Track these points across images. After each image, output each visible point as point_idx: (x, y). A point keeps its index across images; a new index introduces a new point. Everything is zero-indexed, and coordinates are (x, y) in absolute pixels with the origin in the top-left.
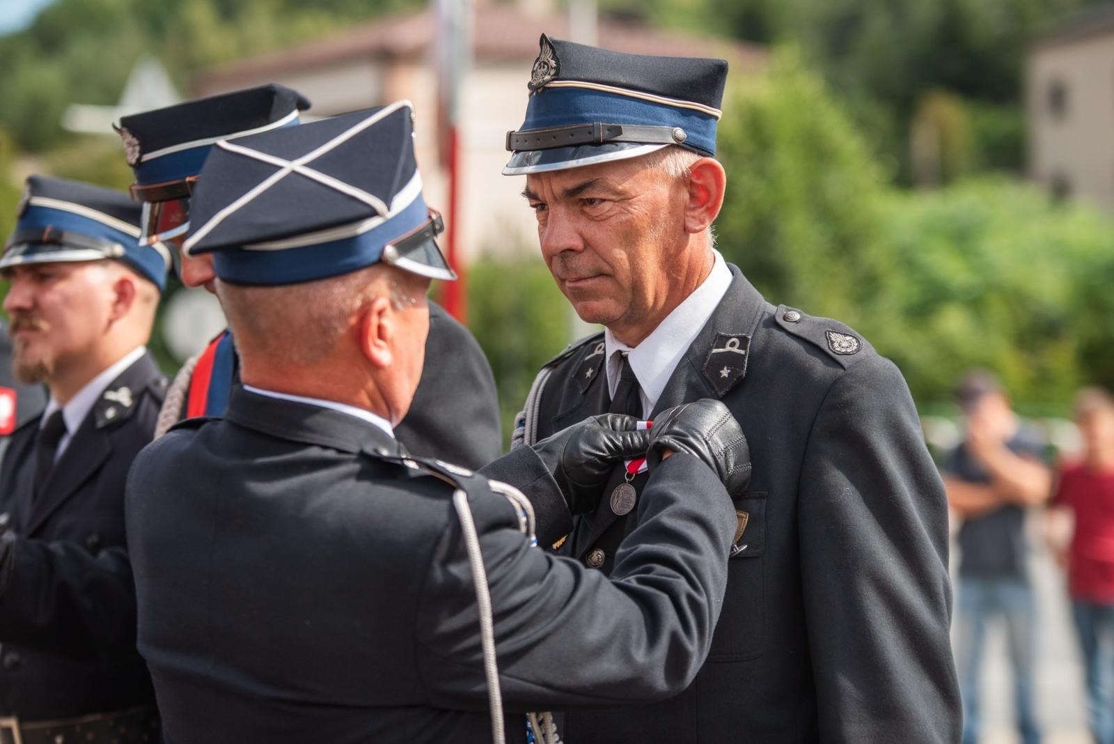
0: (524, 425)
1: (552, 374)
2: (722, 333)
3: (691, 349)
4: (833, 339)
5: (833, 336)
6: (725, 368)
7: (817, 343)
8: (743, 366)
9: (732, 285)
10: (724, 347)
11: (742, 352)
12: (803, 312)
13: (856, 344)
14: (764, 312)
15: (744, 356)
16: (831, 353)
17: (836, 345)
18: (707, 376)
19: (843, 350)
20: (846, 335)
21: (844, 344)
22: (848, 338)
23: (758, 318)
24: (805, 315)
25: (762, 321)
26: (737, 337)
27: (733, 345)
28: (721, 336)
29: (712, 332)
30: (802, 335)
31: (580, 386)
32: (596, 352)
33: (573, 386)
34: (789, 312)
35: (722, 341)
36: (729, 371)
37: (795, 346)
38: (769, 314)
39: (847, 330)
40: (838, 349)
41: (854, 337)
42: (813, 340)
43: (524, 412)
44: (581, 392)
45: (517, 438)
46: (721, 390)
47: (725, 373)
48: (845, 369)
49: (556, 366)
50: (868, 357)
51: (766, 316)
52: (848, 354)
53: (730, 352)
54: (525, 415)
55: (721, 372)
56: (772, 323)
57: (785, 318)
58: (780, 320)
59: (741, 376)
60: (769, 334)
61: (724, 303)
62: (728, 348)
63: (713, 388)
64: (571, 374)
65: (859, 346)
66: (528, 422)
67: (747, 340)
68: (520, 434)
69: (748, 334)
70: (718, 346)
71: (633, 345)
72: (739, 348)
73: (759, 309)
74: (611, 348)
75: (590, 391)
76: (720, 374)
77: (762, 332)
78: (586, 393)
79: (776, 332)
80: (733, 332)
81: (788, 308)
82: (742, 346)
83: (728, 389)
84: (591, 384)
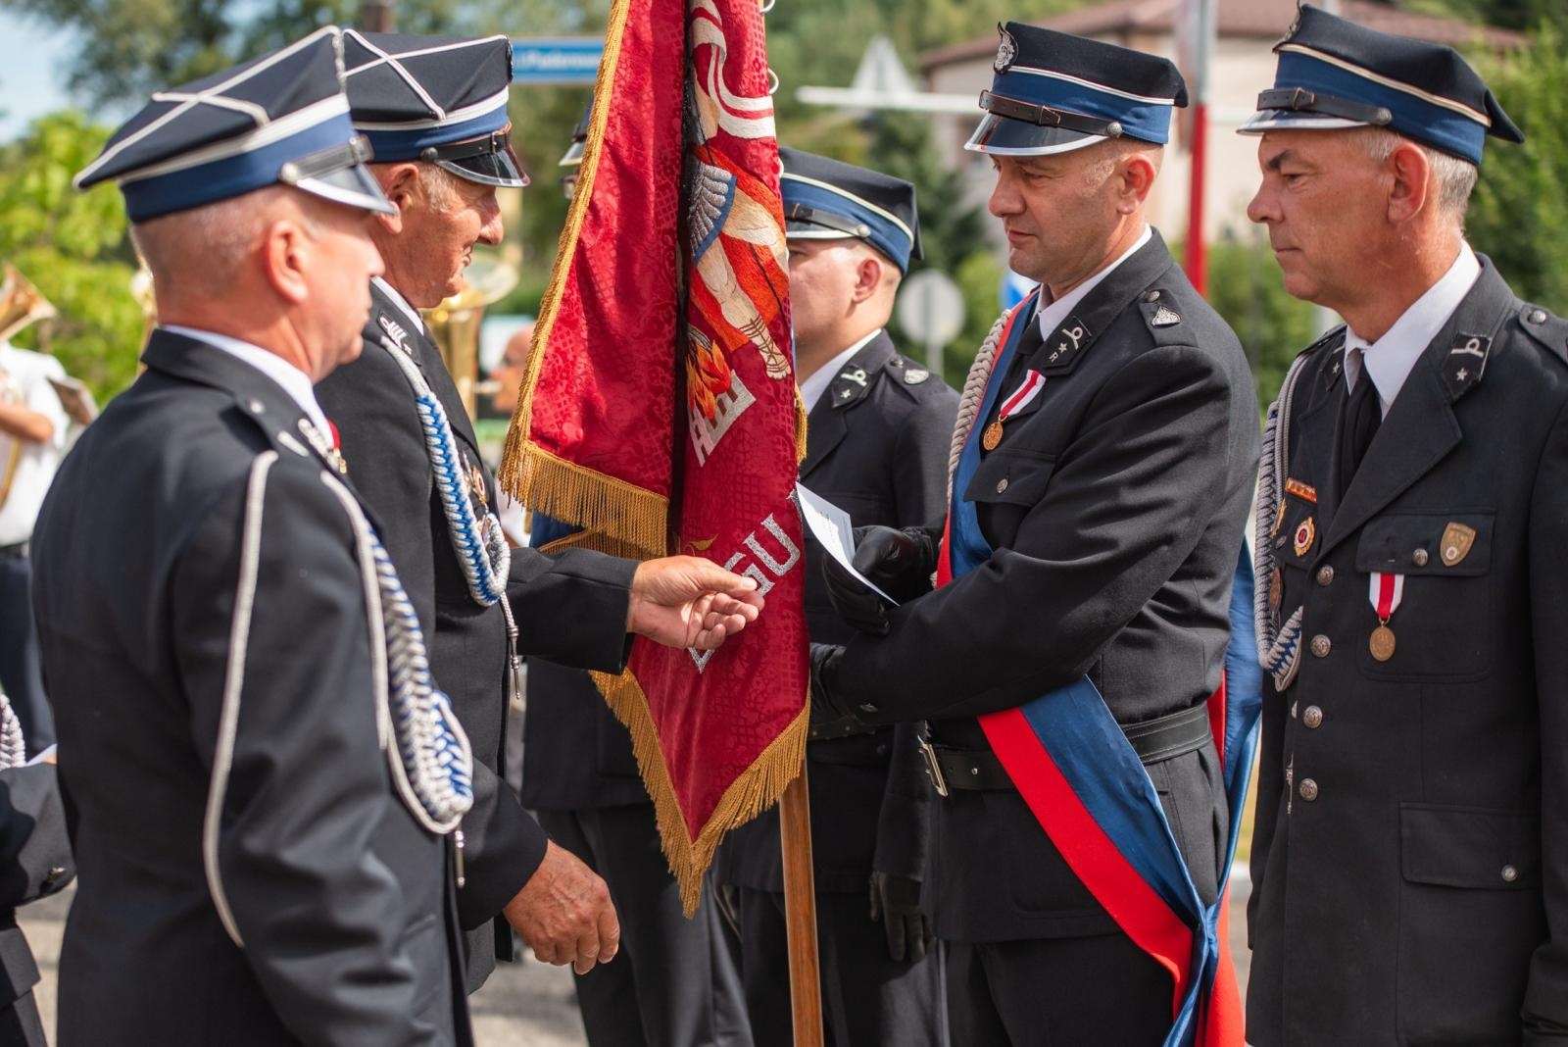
0: (1276, 416)
1: (1307, 363)
2: (1465, 333)
3: (1431, 346)
6: (1462, 370)
7: (1556, 350)
8: (1480, 370)
9: (1479, 280)
10: (1464, 347)
11: (1481, 354)
12: (1549, 312)
14: (1510, 310)
15: (1481, 360)
18: (1443, 376)
23: (1503, 316)
24: (1551, 315)
25: (1507, 320)
26: (1480, 339)
27: (1473, 346)
28: (1462, 336)
29: (1453, 332)
30: (1546, 341)
31: (1327, 382)
33: (1321, 376)
34: (1535, 312)
35: (1462, 341)
36: (1466, 374)
37: (1533, 352)
38: (1516, 311)
42: (1554, 347)
43: (1277, 402)
44: (1327, 390)
45: (1269, 430)
46: (1455, 393)
47: (1462, 375)
49: (1312, 353)
51: (1512, 315)
53: (1468, 355)
54: (1278, 405)
55: (1458, 374)
56: (1515, 324)
57: (1529, 319)
58: (1523, 321)
59: (1476, 380)
60: (1510, 340)
61: (1469, 298)
62: (1468, 350)
63: (1448, 390)
64: (1320, 369)
66: (1280, 414)
67: (1488, 342)
68: (1272, 425)
69: (1490, 334)
70: (1457, 347)
71: (1371, 342)
72: (1480, 349)
73: (1505, 305)
74: (1352, 343)
75: (1336, 389)
76: (1457, 376)
77: (1504, 334)
78: (1331, 389)
79: (1519, 336)
80: (1475, 332)
81: (1537, 306)
82: (1482, 348)
83: (1462, 393)
84: (1337, 381)
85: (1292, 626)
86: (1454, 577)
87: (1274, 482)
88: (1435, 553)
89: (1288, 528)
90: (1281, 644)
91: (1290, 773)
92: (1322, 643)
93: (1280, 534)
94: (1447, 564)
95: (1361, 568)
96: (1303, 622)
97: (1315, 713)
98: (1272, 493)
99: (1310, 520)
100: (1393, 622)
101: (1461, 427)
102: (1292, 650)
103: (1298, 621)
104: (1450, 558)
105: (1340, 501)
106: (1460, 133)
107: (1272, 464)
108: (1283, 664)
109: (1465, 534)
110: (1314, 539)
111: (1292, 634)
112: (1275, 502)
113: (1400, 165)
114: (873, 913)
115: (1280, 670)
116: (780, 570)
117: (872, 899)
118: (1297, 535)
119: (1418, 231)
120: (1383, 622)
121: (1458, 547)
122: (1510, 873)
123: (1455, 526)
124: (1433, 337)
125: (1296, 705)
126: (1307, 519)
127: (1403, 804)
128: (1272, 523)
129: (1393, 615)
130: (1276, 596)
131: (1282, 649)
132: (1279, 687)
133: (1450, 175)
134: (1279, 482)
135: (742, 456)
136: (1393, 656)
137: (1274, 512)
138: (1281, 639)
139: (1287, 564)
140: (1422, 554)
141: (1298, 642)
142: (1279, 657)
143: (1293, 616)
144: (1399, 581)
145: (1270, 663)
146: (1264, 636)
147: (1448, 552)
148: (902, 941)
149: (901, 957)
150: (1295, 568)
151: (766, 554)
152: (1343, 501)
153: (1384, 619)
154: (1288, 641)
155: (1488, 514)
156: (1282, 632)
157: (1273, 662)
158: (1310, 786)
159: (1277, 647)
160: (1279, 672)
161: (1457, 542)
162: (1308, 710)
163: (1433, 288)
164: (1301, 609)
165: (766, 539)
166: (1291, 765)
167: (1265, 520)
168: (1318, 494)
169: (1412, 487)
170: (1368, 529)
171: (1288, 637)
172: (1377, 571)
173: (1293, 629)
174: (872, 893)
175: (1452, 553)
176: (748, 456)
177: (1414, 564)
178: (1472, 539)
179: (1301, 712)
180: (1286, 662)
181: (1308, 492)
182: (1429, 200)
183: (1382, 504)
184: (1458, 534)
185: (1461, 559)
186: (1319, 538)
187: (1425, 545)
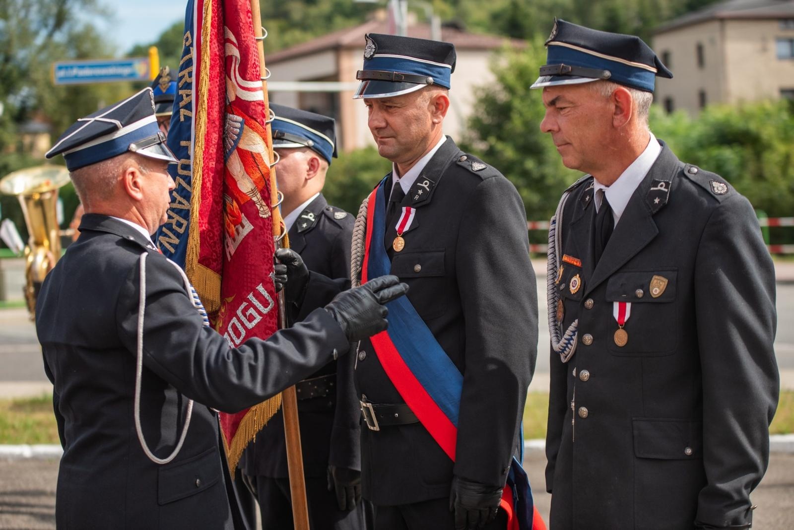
0: (555, 223)
1: (570, 196)
2: (657, 180)
3: (640, 186)
4: (714, 185)
5: (715, 184)
6: (657, 198)
7: (705, 187)
8: (666, 198)
9: (661, 152)
10: (657, 187)
11: (666, 190)
12: (698, 168)
13: (726, 188)
14: (678, 167)
15: (667, 193)
16: (712, 193)
17: (715, 189)
18: (647, 202)
19: (719, 192)
20: (721, 183)
21: (720, 189)
22: (722, 185)
23: (675, 170)
24: (700, 169)
25: (677, 172)
26: (665, 182)
27: (662, 186)
28: (656, 181)
29: (650, 179)
30: (699, 182)
31: (583, 205)
32: (591, 187)
33: (579, 203)
34: (692, 168)
35: (656, 184)
36: (659, 200)
37: (693, 189)
38: (681, 168)
39: (722, 181)
40: (716, 191)
41: (725, 184)
42: (703, 186)
43: (555, 216)
44: (584, 209)
45: (551, 231)
46: (654, 210)
47: (657, 201)
48: (719, 203)
49: (572, 191)
50: (732, 195)
51: (679, 170)
52: (721, 194)
53: (660, 190)
54: (556, 218)
55: (655, 200)
56: (682, 174)
57: (689, 171)
58: (686, 173)
59: (664, 204)
60: (681, 181)
61: (658, 162)
62: (659, 188)
63: (650, 209)
64: (578, 199)
65: (727, 189)
66: (557, 222)
67: (669, 184)
68: (554, 227)
69: (670, 180)
70: (653, 187)
71: (608, 186)
72: (665, 188)
73: (676, 165)
74: (597, 186)
75: (588, 209)
76: (654, 202)
77: (677, 180)
78: (586, 209)
79: (684, 180)
80: (662, 179)
81: (692, 165)
82: (666, 187)
83: (657, 210)
84: (589, 205)
85: (572, 330)
86: (657, 303)
87: (555, 256)
88: (647, 292)
89: (566, 279)
90: (566, 339)
91: (573, 404)
92: (588, 339)
93: (561, 283)
94: (654, 296)
95: (609, 300)
96: (578, 328)
97: (585, 374)
98: (554, 262)
99: (578, 275)
100: (626, 326)
101: (658, 228)
102: (571, 342)
103: (575, 327)
104: (655, 293)
105: (595, 266)
106: (644, 79)
107: (554, 247)
108: (567, 349)
109: (662, 281)
110: (580, 285)
111: (572, 334)
112: (556, 267)
113: (617, 98)
114: (329, 486)
115: (565, 352)
116: (265, 311)
117: (328, 479)
118: (571, 284)
119: (628, 130)
120: (621, 327)
121: (659, 288)
122: (689, 451)
123: (657, 277)
124: (641, 181)
125: (575, 370)
126: (576, 275)
127: (634, 419)
128: (555, 277)
129: (626, 323)
130: (560, 315)
131: (567, 342)
132: (564, 360)
133: (641, 101)
134: (558, 257)
135: (247, 255)
136: (626, 344)
137: (556, 272)
138: (566, 336)
139: (566, 298)
140: (640, 292)
141: (575, 338)
142: (565, 345)
143: (572, 325)
144: (628, 306)
145: (561, 349)
146: (554, 335)
147: (654, 290)
148: (344, 499)
149: (344, 508)
150: (571, 300)
151: (258, 303)
152: (597, 266)
153: (621, 325)
154: (569, 337)
155: (674, 271)
156: (566, 332)
157: (562, 348)
158: (584, 411)
159: (563, 341)
160: (564, 353)
161: (658, 286)
162: (582, 372)
163: (639, 157)
164: (576, 321)
165: (258, 296)
166: (574, 400)
167: (551, 276)
168: (582, 262)
169: (632, 258)
170: (611, 280)
171: (569, 335)
172: (616, 301)
173: (572, 331)
174: (328, 476)
175: (656, 291)
176: (250, 255)
177: (636, 297)
178: (666, 283)
179: (578, 373)
180: (568, 348)
181: (576, 262)
182: (633, 114)
183: (618, 267)
184: (659, 282)
185: (661, 294)
186: (584, 285)
187: (642, 287)
